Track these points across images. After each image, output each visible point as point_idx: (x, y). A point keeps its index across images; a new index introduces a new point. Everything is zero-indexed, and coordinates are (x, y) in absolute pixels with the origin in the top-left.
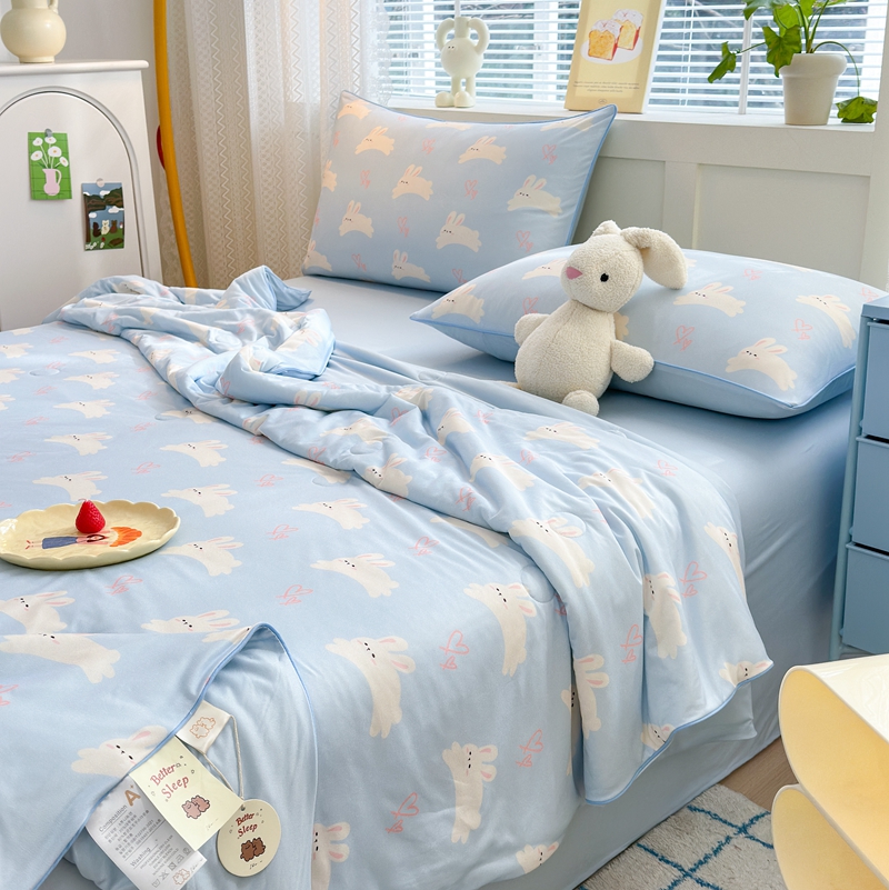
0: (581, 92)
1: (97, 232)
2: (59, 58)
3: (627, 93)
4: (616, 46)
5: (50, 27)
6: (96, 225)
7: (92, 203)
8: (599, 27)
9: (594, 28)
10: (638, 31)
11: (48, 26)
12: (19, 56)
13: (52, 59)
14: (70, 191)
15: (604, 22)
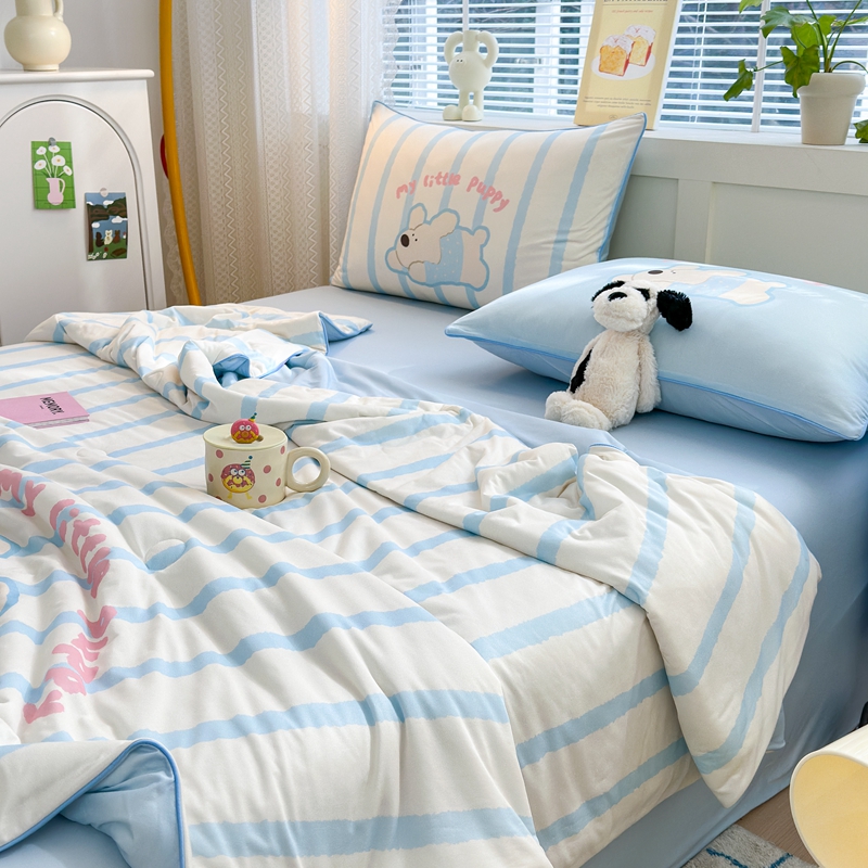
0: (591, 107)
1: (100, 242)
2: (64, 66)
4: (627, 62)
5: (54, 35)
6: (99, 235)
7: (96, 212)
8: (610, 43)
9: (606, 44)
10: (650, 48)
11: (53, 33)
12: (24, 64)
13: (56, 67)
14: (74, 200)
15: (616, 37)
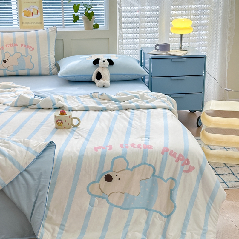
0: (24, 25)
3: (39, 25)
4: (32, 14)
8: (26, 10)
9: (25, 10)
10: (38, 11)
15: (28, 8)
